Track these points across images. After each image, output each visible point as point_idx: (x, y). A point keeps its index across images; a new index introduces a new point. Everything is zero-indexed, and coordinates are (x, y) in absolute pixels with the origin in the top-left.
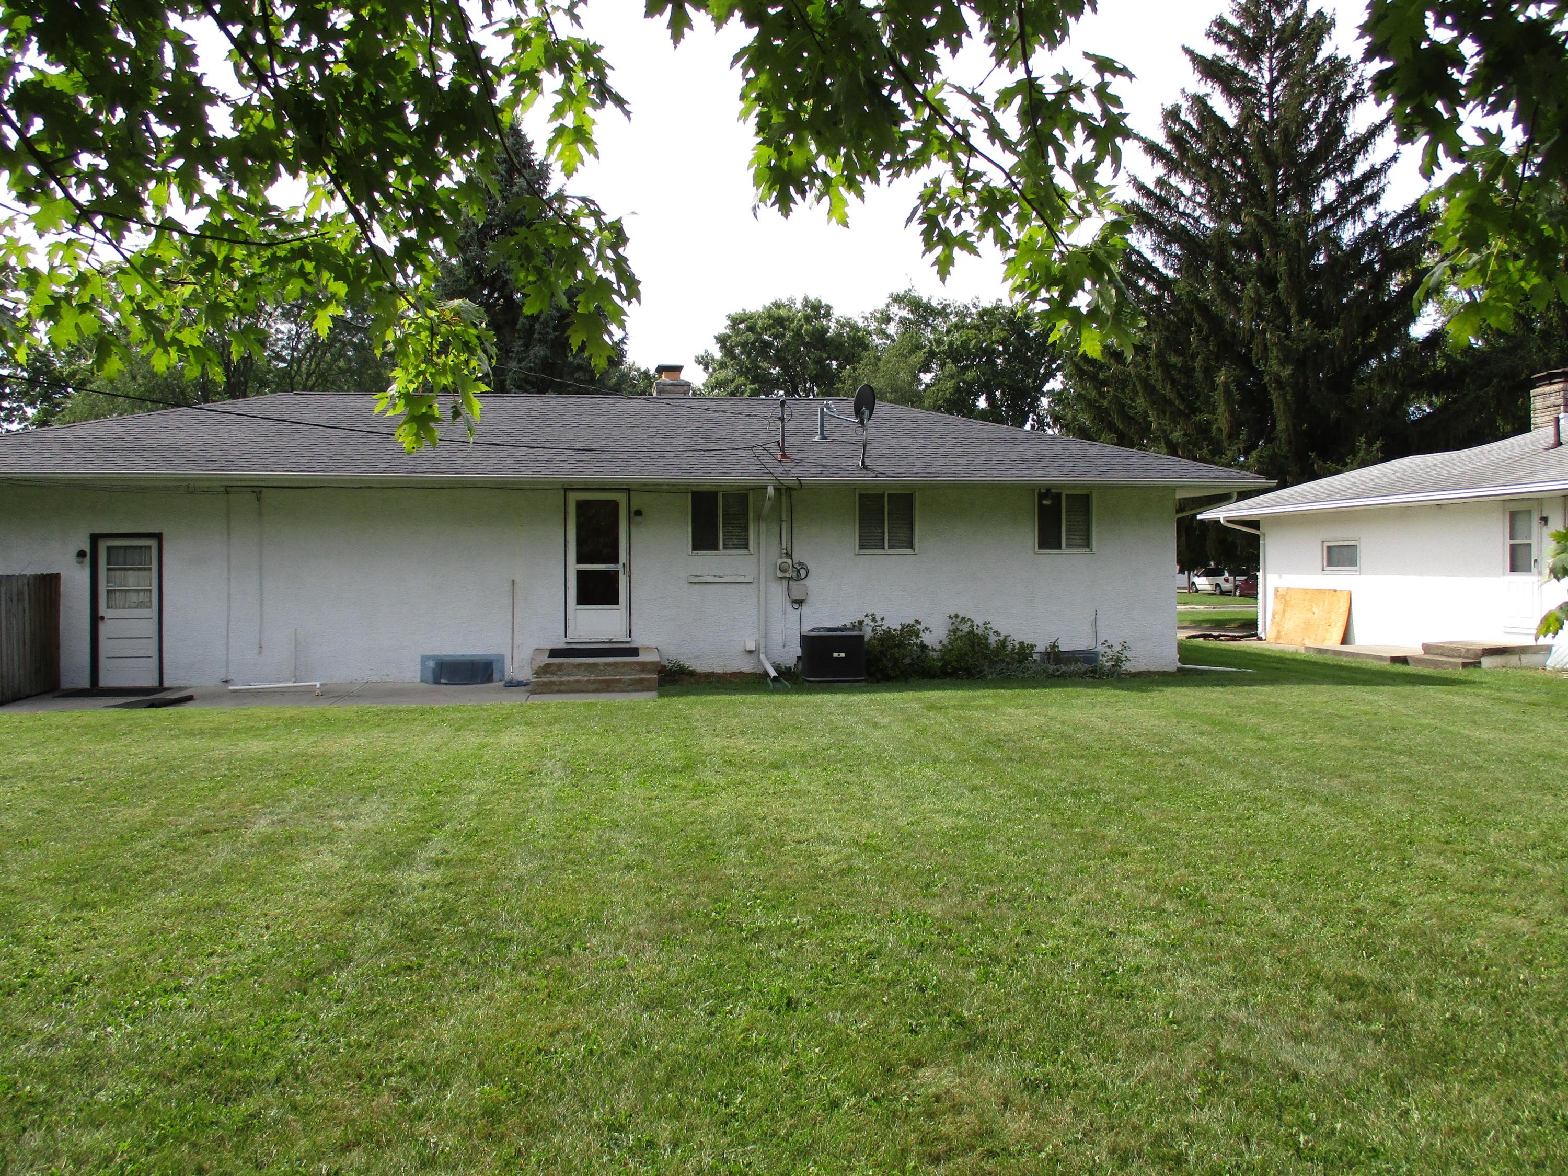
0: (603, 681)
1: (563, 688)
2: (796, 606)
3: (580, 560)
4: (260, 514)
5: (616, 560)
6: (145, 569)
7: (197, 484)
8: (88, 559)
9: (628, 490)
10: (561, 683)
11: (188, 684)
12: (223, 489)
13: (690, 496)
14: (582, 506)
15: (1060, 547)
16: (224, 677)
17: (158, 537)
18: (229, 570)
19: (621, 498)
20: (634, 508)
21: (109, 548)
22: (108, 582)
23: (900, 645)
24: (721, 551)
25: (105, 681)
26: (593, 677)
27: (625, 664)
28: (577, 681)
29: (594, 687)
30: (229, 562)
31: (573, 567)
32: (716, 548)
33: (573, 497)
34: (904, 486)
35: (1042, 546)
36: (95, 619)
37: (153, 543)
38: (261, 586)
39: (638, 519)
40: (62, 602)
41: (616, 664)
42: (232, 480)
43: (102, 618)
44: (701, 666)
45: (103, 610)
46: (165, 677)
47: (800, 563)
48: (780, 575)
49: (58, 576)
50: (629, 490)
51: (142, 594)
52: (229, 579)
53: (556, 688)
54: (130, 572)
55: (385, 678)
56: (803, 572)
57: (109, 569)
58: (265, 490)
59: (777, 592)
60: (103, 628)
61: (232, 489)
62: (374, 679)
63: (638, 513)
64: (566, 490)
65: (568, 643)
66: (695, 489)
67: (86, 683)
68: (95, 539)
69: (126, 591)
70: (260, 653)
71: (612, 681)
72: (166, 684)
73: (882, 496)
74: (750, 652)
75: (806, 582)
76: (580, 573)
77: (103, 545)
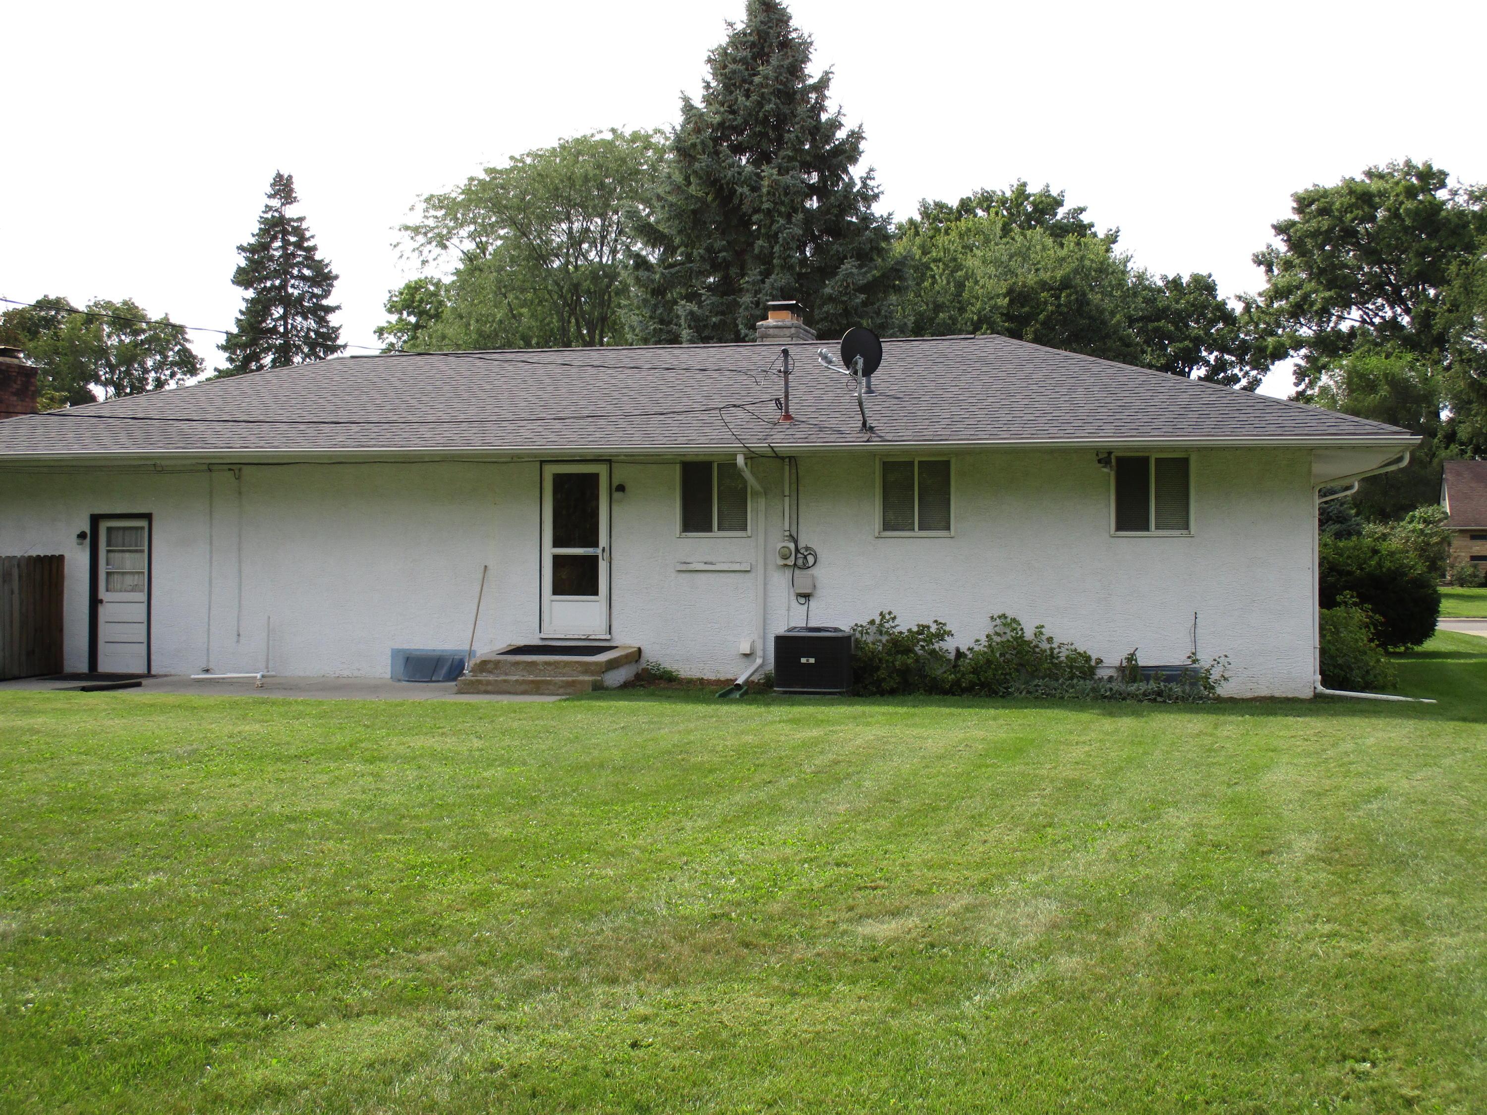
0: (532, 682)
1: (490, 688)
2: (802, 600)
3: (557, 543)
4: (240, 493)
5: (596, 544)
6: (136, 551)
7: (164, 463)
8: (88, 540)
9: (608, 460)
10: (488, 683)
11: (173, 672)
12: (205, 467)
13: (678, 467)
14: (560, 481)
15: (1147, 528)
16: (204, 666)
17: (148, 517)
18: (211, 552)
19: (602, 470)
20: (615, 483)
21: (109, 530)
22: (108, 564)
23: (908, 651)
24: (716, 533)
25: (104, 666)
26: (531, 678)
27: (567, 664)
28: (505, 681)
29: (524, 687)
30: (211, 544)
31: (549, 551)
32: (709, 529)
33: (550, 471)
34: (940, 452)
35: (1121, 525)
36: (95, 602)
37: (144, 523)
38: (240, 571)
39: (616, 495)
40: (66, 584)
41: (556, 664)
42: (215, 457)
43: (101, 601)
44: (687, 670)
45: (102, 594)
46: (153, 664)
47: (807, 548)
48: (782, 562)
49: (61, 558)
50: (610, 461)
51: (136, 577)
52: (211, 563)
53: (483, 688)
54: (127, 555)
55: (356, 673)
56: (811, 560)
57: (108, 551)
58: (244, 467)
59: (780, 582)
60: (104, 612)
61: (215, 467)
62: (346, 673)
63: (621, 488)
64: (542, 462)
65: (543, 639)
66: (684, 459)
67: (84, 668)
68: (95, 520)
69: (123, 573)
70: (238, 641)
71: (543, 681)
72: (153, 672)
73: (911, 463)
74: (746, 655)
75: (814, 571)
76: (556, 559)
77: (103, 526)
